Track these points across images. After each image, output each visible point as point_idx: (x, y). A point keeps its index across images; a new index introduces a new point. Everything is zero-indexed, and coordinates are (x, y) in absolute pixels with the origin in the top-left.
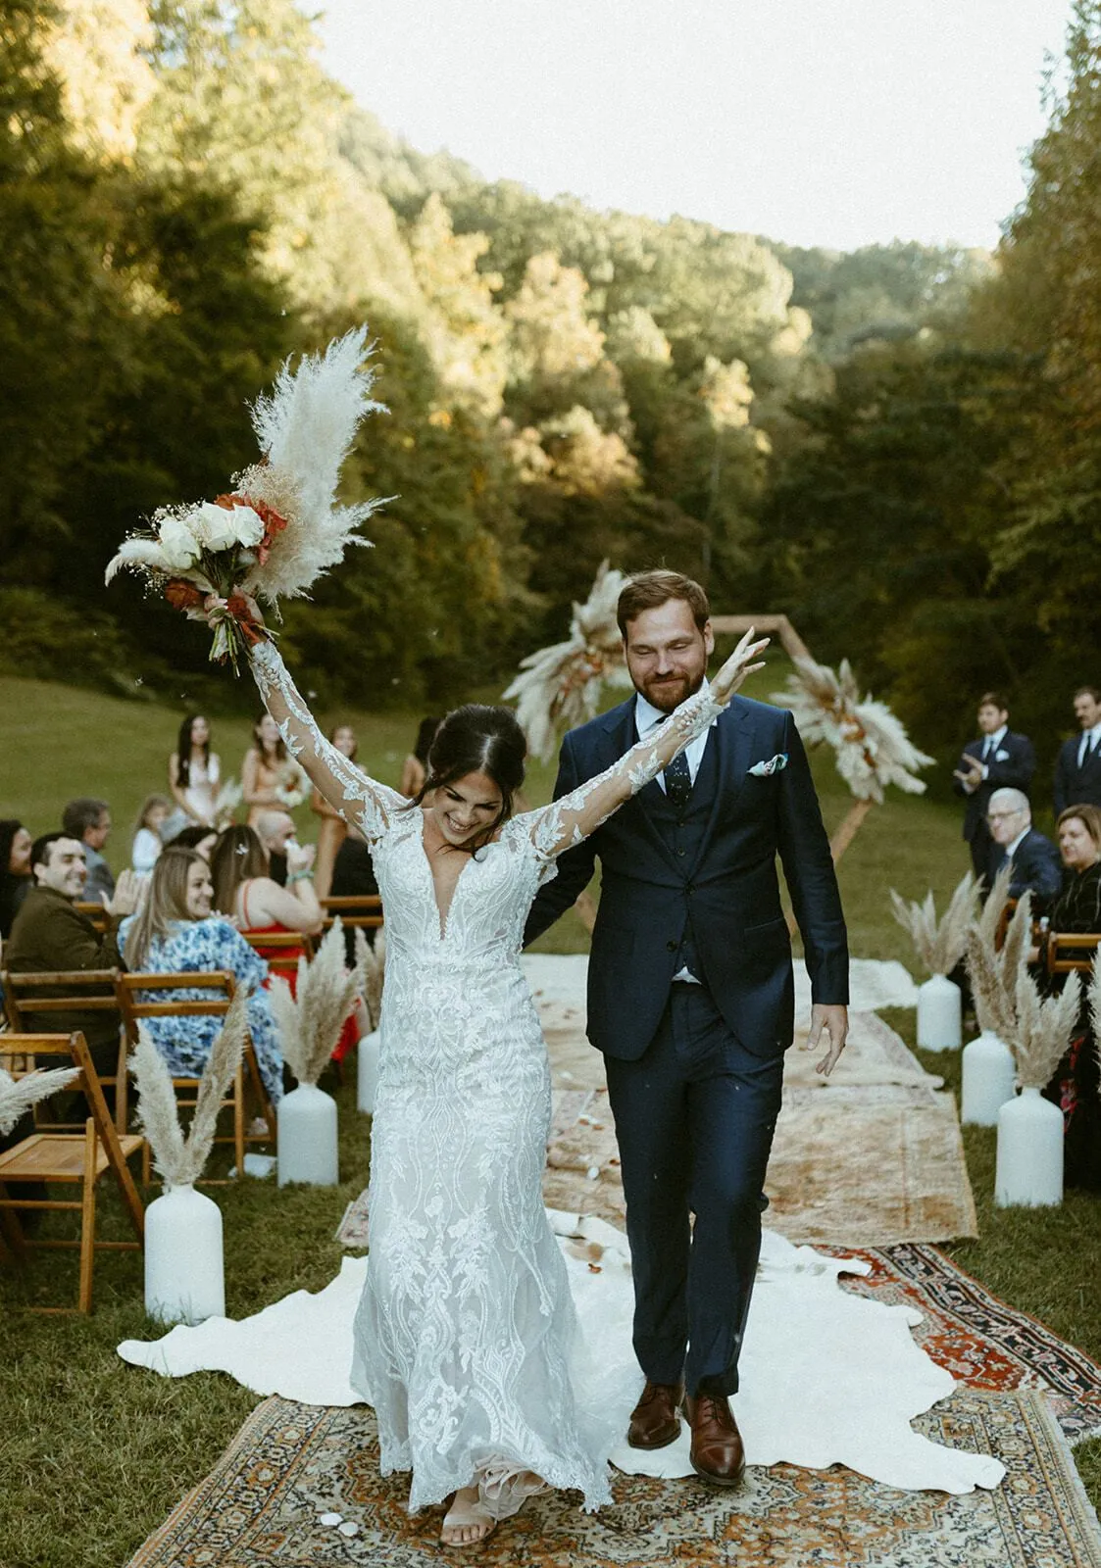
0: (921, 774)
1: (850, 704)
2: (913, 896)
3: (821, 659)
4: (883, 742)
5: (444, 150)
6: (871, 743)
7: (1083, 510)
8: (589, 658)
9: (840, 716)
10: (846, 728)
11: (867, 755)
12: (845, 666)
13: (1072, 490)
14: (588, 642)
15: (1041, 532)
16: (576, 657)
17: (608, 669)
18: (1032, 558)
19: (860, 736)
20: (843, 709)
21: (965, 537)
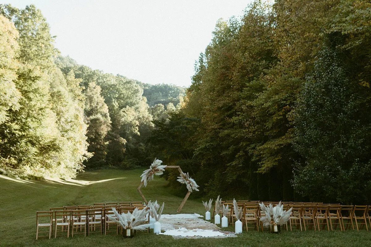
0: (198, 188)
1: (188, 178)
2: (205, 201)
3: (184, 172)
4: (193, 184)
5: (68, 56)
6: (191, 184)
7: (208, 146)
8: (153, 171)
9: (187, 180)
10: (188, 182)
11: (191, 186)
12: (188, 173)
13: (207, 142)
14: (153, 169)
15: (202, 149)
16: (151, 171)
17: (155, 173)
18: (200, 153)
19: (190, 183)
20: (187, 179)
21: (185, 147)
